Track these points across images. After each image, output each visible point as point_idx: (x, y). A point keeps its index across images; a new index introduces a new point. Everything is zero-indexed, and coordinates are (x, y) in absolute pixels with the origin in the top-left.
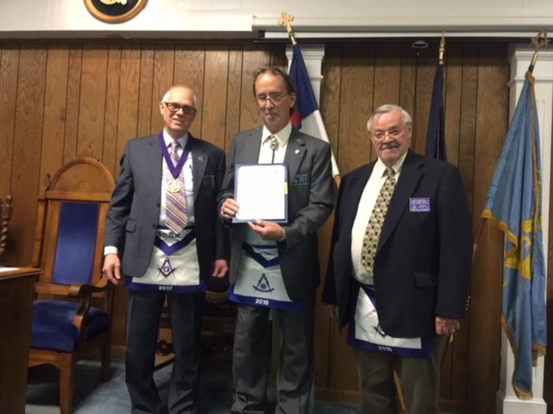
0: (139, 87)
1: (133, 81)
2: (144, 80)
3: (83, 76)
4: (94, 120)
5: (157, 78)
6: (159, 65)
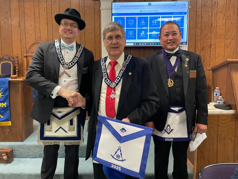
0: (47, 13)
1: (44, 11)
2: (48, 11)
3: (25, 9)
4: (31, 26)
5: (53, 10)
6: (53, 5)
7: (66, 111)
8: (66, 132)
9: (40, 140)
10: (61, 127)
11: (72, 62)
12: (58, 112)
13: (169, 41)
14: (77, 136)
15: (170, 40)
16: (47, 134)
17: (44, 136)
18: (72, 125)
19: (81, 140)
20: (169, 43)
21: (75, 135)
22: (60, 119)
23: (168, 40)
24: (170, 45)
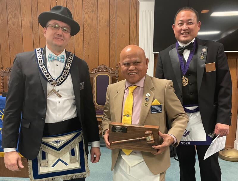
7: (66, 139)
8: (66, 164)
9: (34, 179)
10: (60, 160)
11: (61, 77)
12: (55, 142)
13: (182, 32)
14: (80, 168)
15: (183, 30)
16: (42, 170)
17: (39, 174)
18: (74, 155)
19: (85, 171)
20: (182, 34)
21: (78, 166)
22: (59, 151)
23: (181, 30)
24: (184, 37)
